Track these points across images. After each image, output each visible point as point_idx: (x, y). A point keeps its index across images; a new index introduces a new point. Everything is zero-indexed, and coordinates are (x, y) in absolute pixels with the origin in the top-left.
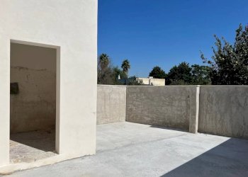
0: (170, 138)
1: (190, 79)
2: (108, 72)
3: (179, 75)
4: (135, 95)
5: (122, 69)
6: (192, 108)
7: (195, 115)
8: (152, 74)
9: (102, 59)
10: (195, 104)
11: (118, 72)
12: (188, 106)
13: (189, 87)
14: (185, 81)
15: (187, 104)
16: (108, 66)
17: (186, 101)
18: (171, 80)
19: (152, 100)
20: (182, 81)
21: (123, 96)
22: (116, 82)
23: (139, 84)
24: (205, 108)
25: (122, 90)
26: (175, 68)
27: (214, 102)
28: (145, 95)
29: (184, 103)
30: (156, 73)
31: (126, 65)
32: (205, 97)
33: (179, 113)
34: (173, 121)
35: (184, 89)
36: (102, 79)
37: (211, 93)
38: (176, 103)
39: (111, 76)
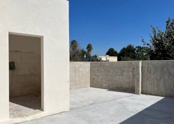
0: (121, 98)
1: (135, 56)
2: (77, 52)
3: (127, 54)
4: (96, 68)
5: (87, 51)
6: (136, 76)
7: (138, 81)
8: (108, 54)
9: (73, 44)
10: (139, 74)
11: (84, 53)
12: (134, 76)
13: (134, 62)
14: (132, 58)
15: (133, 74)
16: (77, 48)
17: (133, 72)
18: (122, 57)
19: (109, 72)
20: (129, 58)
21: (88, 70)
22: (83, 60)
23: (99, 61)
24: (146, 76)
25: (87, 65)
26: (124, 49)
27: (152, 72)
28: (103, 68)
29: (131, 74)
30: (111, 53)
31: (89, 47)
32: (146, 69)
33: (127, 80)
34: (124, 86)
35: (131, 63)
36: (73, 58)
37: (150, 66)
38: (125, 74)
39: (79, 56)
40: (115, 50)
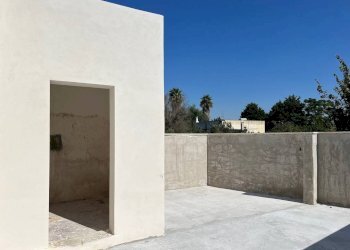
1: (303, 120)
2: (181, 113)
3: (286, 116)
4: (220, 147)
5: (201, 109)
6: (306, 166)
7: (311, 175)
8: (244, 115)
9: (173, 97)
10: (311, 160)
11: (195, 113)
12: (300, 164)
13: (300, 135)
14: (296, 123)
15: (299, 160)
16: (182, 105)
17: (298, 155)
18: (275, 122)
19: (245, 154)
20: (290, 125)
21: (202, 149)
22: (194, 129)
23: (226, 131)
24: (327, 166)
25: (202, 139)
26: (279, 105)
27: (341, 157)
28: (234, 147)
29: (293, 159)
30: (251, 113)
31: (206, 103)
32: (327, 150)
33: (286, 173)
34: (279, 185)
35: (293, 138)
36: (173, 124)
37: (336, 144)
38: (282, 159)
39: (185, 119)
40: (259, 106)
